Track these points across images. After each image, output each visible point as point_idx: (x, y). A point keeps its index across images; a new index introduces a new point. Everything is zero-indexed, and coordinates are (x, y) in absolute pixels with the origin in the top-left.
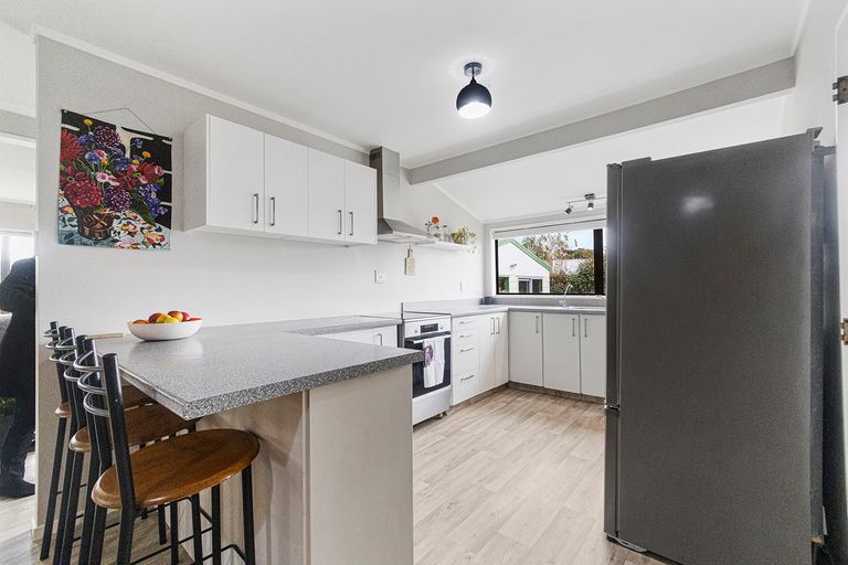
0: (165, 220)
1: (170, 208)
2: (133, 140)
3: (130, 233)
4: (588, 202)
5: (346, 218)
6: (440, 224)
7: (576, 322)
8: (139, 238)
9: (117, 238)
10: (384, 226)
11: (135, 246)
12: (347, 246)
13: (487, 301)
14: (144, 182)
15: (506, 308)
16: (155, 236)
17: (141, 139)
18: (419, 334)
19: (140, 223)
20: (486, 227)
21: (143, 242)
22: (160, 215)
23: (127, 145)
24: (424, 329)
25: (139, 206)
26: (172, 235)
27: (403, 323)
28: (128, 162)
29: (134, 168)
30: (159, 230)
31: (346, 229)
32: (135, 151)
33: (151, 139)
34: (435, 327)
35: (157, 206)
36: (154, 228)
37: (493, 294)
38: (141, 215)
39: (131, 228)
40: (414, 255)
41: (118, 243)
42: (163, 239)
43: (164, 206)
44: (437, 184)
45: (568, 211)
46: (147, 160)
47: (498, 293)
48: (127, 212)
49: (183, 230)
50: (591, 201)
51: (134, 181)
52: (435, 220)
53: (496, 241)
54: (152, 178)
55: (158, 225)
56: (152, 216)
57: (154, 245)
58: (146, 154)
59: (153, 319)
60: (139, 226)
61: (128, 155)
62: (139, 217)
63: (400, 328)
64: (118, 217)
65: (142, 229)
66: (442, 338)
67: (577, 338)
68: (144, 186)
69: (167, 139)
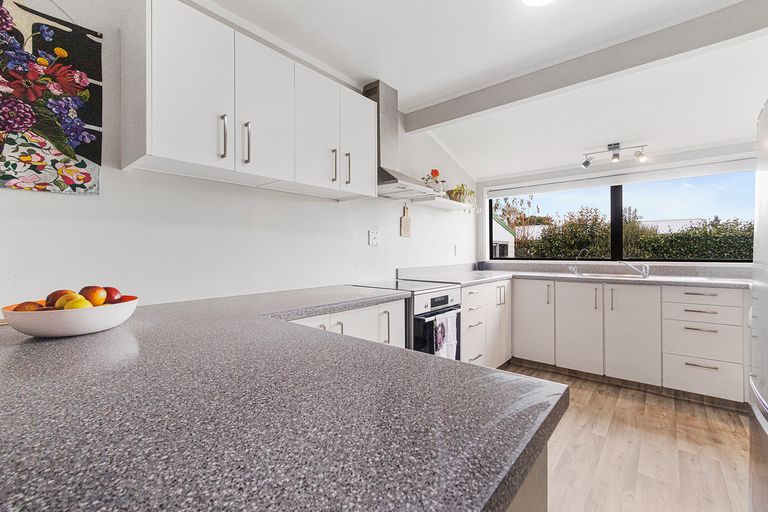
0: (92, 151)
1: (99, 135)
2: (36, 27)
3: (34, 168)
4: (611, 153)
5: (342, 161)
6: (439, 179)
7: (600, 293)
8: (48, 175)
9: (11, 173)
10: (384, 176)
11: (42, 187)
12: (338, 201)
13: (480, 266)
14: (57, 92)
15: (510, 274)
16: (74, 174)
17: (51, 28)
18: (429, 309)
19: (50, 153)
20: (479, 185)
21: (56, 182)
22: (83, 143)
23: (27, 33)
24: (434, 302)
25: (48, 127)
26: (102, 173)
27: (413, 295)
28: (28, 59)
29: (41, 69)
30: (82, 165)
31: (342, 176)
32: (40, 44)
33: (69, 30)
34: (445, 300)
35: (79, 130)
36: (73, 162)
37: (487, 258)
38: (52, 141)
39: (35, 159)
40: (409, 214)
41: (13, 181)
42: (88, 178)
43: (91, 132)
44: (432, 132)
45: (587, 163)
46: (61, 60)
47: (491, 258)
48: (27, 135)
49: (120, 168)
50: (616, 151)
51: (39, 89)
52: (435, 173)
53: (491, 201)
54: (70, 88)
55: (80, 158)
56: (70, 143)
57: (74, 187)
58: (61, 52)
59: (53, 302)
60: (49, 158)
61: (28, 48)
62: (49, 144)
63: (409, 303)
64: (12, 142)
65: (54, 162)
66: (453, 314)
67: (600, 310)
68: (57, 98)
69: (95, 34)
